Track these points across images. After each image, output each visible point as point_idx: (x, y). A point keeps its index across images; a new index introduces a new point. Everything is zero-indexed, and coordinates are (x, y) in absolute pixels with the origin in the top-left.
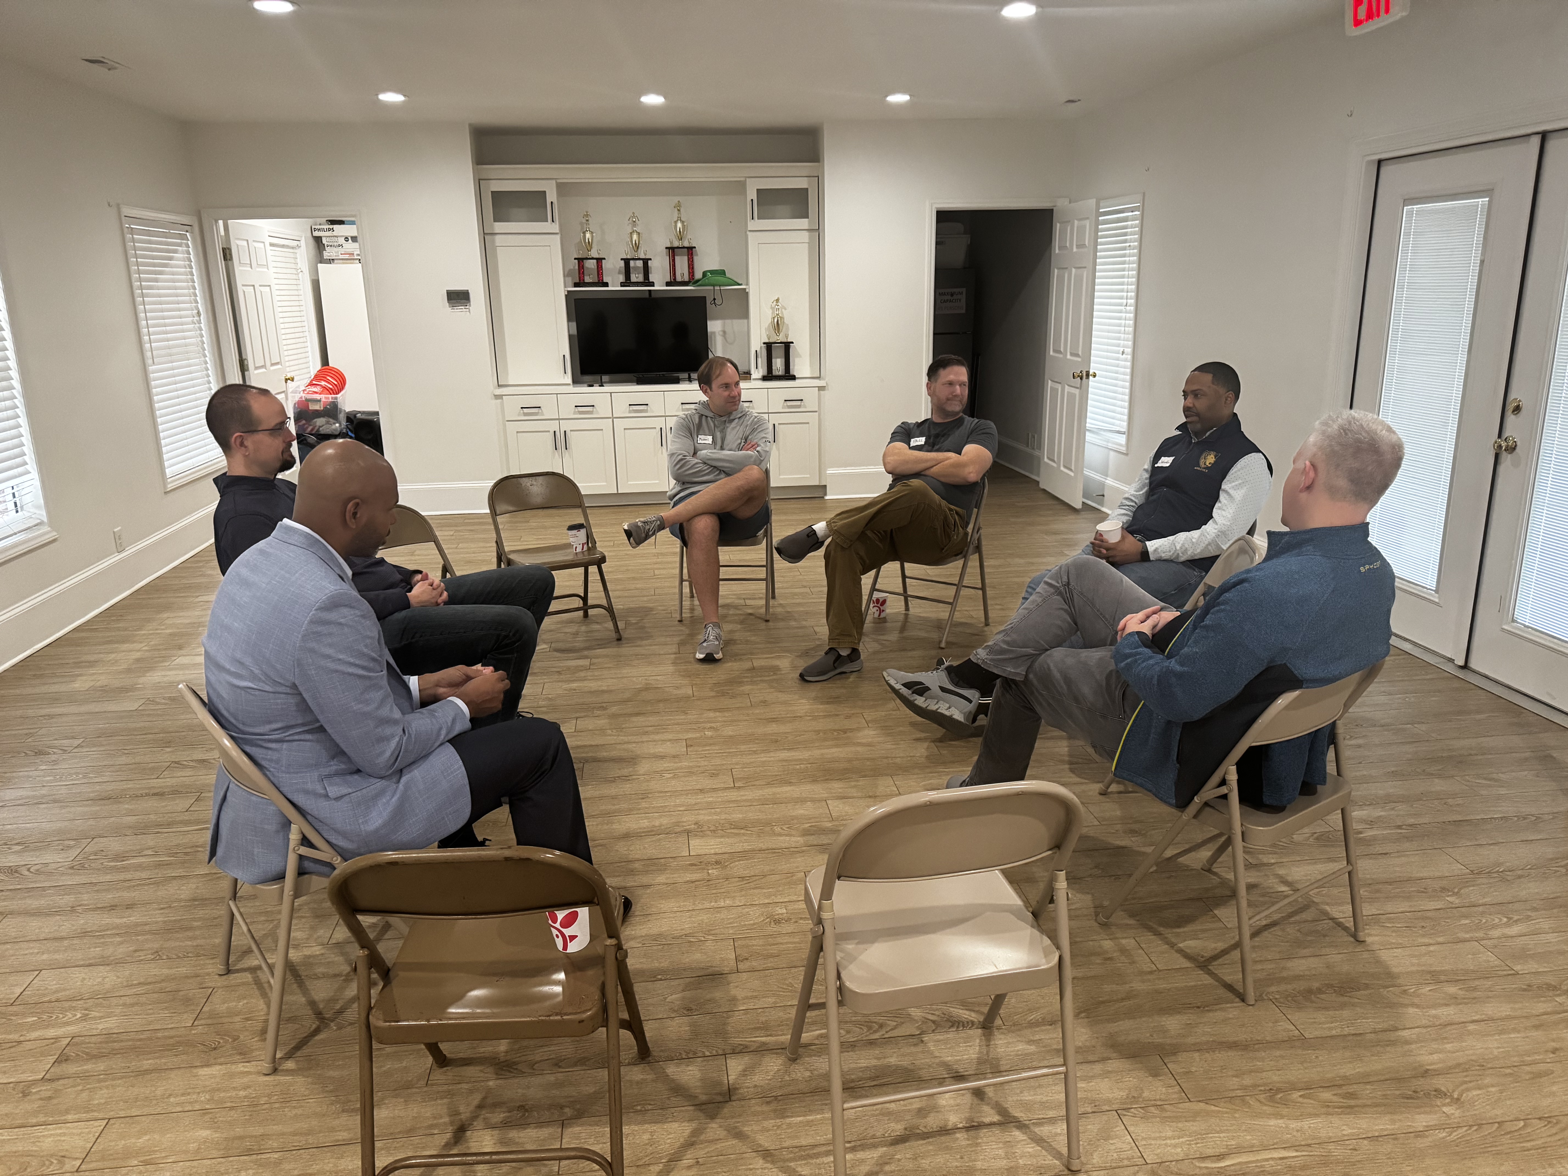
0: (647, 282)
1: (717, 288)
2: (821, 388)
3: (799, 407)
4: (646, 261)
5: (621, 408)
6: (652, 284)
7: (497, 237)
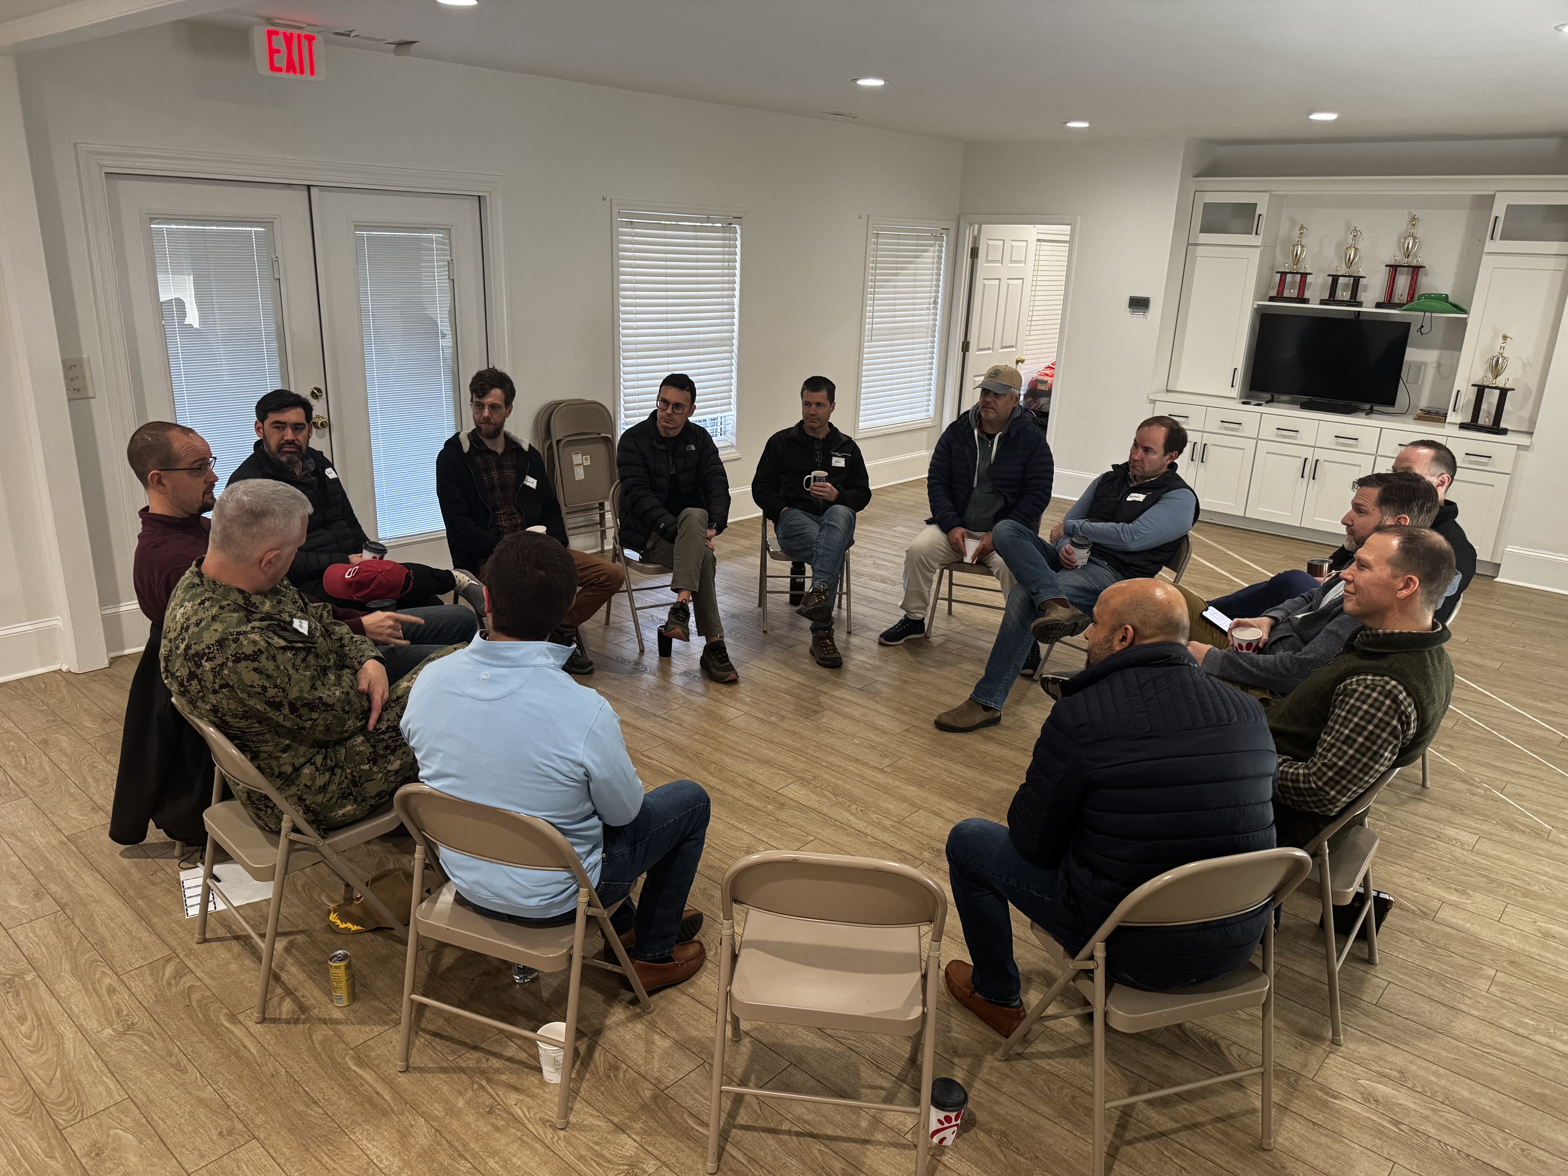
0: (1354, 301)
1: (1428, 314)
2: (1526, 448)
3: (1485, 464)
4: (1357, 280)
5: (1269, 431)
6: (1360, 304)
7: (1199, 248)
